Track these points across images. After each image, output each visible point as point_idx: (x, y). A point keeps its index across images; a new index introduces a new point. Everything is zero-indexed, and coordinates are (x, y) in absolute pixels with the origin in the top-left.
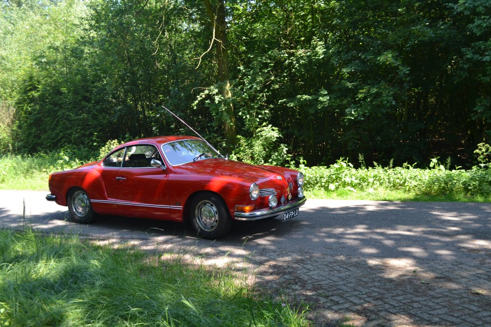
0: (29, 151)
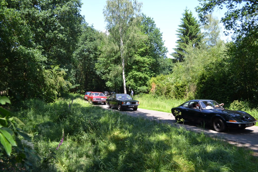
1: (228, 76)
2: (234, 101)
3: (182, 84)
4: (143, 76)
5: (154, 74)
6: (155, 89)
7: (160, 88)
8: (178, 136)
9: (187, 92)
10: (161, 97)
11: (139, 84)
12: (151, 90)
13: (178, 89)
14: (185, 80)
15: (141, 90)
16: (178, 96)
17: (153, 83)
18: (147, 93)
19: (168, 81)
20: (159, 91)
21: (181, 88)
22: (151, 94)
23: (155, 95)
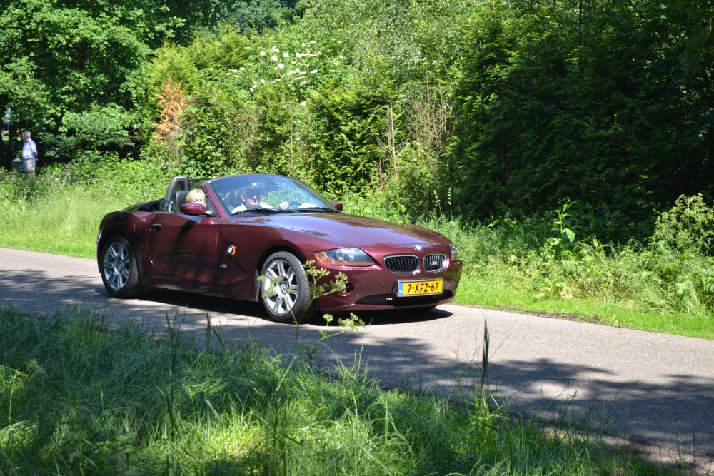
0: (477, 211)
1: (646, 43)
2: (677, 202)
3: (359, 95)
4: (102, 38)
5: (174, 28)
6: (184, 127)
7: (218, 116)
8: (330, 425)
9: (392, 148)
11: (76, 91)
12: (154, 130)
13: (334, 124)
14: (377, 64)
15: (89, 133)
16: (336, 171)
17: (171, 88)
18: (131, 156)
19: (270, 72)
20: (209, 140)
21: (353, 119)
22: (156, 157)
23: (184, 163)
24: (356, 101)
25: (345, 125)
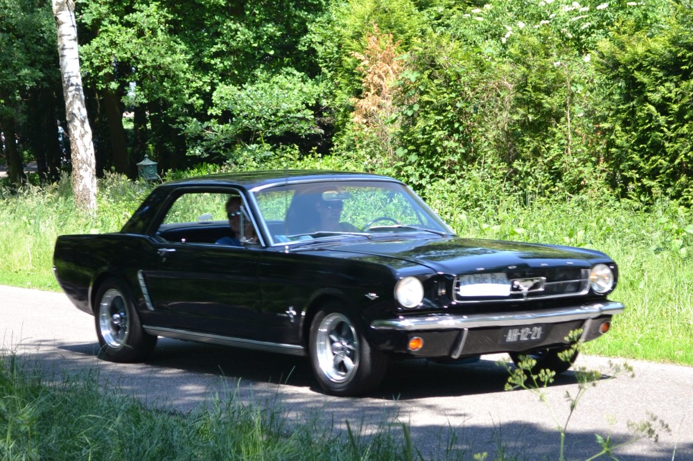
3: (674, 42)
6: (399, 102)
7: (451, 83)
10: (467, 187)
11: (233, 52)
12: (352, 109)
13: (634, 90)
15: (253, 118)
16: (642, 164)
17: (378, 42)
18: (318, 151)
19: (532, 11)
20: (438, 122)
21: (666, 81)
22: (355, 151)
23: (400, 159)
24: (670, 51)
25: (652, 92)
